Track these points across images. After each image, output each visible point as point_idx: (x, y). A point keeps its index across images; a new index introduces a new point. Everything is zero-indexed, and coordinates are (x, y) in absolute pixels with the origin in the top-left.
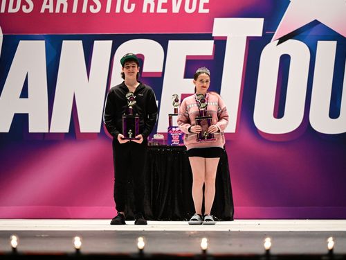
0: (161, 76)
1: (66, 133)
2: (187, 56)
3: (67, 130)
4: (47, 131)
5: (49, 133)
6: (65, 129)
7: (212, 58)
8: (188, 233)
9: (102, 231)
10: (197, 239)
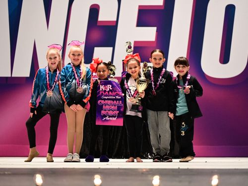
0: (115, 24)
1: (27, 78)
2: (140, 6)
3: (28, 75)
4: (10, 76)
5: (11, 78)
6: (26, 73)
7: (163, 8)
8: (140, 171)
9: (61, 168)
10: (150, 176)
